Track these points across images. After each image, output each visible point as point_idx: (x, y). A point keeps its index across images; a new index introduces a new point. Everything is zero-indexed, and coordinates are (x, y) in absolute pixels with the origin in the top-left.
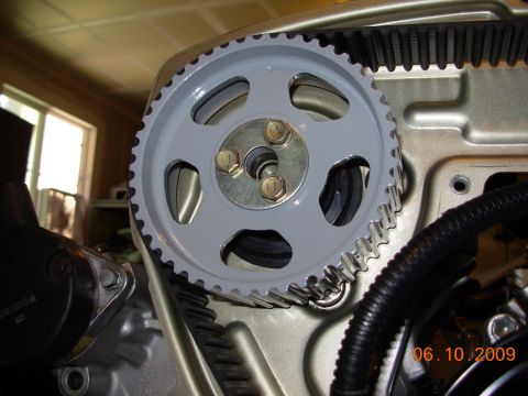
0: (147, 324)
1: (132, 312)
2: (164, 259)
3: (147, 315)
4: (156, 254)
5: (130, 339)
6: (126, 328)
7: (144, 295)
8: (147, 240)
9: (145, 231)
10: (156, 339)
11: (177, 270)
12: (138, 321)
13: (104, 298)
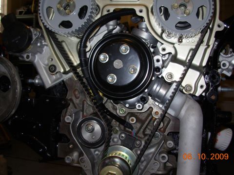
0: (43, 43)
1: (40, 40)
2: (45, 24)
3: (43, 41)
4: (43, 23)
5: (40, 47)
6: (39, 44)
7: (43, 36)
8: (42, 20)
9: (42, 19)
10: (45, 47)
11: (47, 27)
12: (41, 43)
13: (34, 38)
